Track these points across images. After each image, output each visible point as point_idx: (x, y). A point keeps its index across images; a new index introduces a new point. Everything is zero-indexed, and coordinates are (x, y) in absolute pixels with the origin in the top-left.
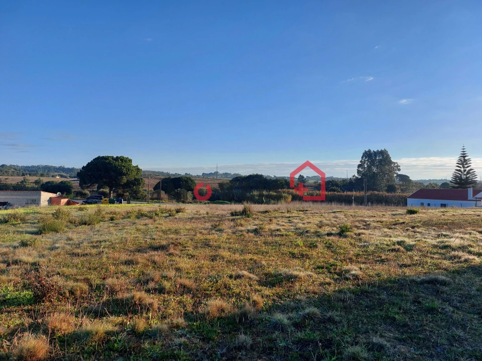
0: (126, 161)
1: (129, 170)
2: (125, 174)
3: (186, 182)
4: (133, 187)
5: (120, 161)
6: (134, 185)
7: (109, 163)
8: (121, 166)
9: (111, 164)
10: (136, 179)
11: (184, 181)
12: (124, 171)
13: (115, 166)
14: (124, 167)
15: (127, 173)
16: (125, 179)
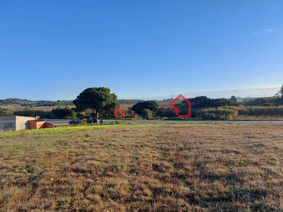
0: (105, 90)
1: (107, 97)
2: (104, 100)
3: (152, 104)
4: (111, 109)
5: (101, 91)
6: (111, 107)
7: (93, 92)
8: (102, 94)
9: (95, 93)
10: (112, 104)
11: (150, 103)
12: (104, 97)
13: (97, 94)
14: (103, 94)
15: (105, 99)
16: (104, 104)
